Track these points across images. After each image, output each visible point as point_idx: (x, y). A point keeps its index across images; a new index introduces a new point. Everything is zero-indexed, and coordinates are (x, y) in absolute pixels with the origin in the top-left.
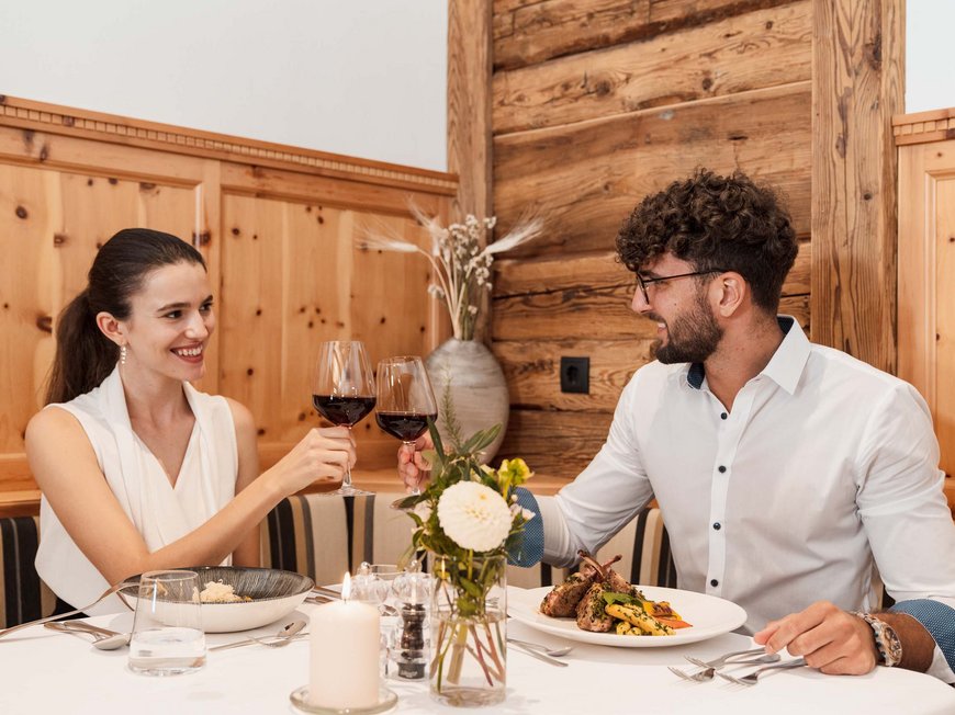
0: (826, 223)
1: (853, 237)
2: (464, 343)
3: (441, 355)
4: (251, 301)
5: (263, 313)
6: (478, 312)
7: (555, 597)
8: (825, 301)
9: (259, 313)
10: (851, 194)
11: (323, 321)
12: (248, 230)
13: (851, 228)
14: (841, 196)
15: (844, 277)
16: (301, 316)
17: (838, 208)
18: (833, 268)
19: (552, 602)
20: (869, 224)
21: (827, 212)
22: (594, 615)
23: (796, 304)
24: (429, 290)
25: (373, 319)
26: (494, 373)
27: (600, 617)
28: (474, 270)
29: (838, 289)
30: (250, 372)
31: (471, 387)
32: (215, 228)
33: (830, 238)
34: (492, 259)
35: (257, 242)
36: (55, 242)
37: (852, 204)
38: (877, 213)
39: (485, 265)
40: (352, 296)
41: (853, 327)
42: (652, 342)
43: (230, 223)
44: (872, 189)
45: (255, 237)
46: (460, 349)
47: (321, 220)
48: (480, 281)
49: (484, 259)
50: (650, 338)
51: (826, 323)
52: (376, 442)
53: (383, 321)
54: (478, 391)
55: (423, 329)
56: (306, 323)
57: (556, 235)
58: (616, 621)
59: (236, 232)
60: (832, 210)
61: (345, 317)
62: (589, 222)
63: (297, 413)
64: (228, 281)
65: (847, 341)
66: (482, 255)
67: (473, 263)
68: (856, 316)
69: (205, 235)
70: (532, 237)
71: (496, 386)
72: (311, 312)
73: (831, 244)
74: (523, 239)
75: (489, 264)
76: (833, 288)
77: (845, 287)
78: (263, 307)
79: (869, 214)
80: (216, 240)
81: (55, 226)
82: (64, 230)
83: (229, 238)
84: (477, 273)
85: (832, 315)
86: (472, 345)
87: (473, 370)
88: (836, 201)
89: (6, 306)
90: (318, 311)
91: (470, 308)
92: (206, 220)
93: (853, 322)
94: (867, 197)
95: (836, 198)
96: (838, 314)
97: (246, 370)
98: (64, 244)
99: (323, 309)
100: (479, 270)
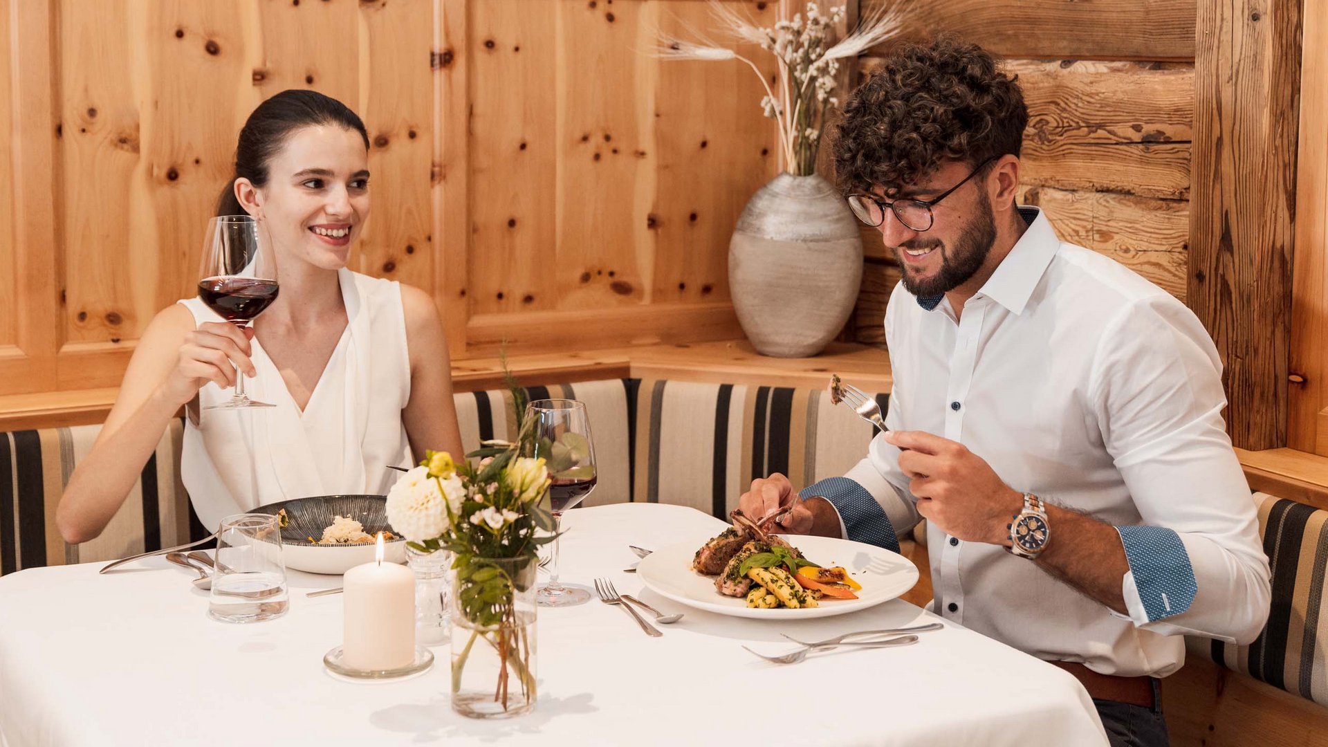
0: (1210, 48)
1: (1238, 72)
2: (799, 179)
3: (767, 197)
4: (512, 132)
5: (528, 147)
6: (819, 137)
7: (707, 553)
8: (1205, 156)
9: (523, 146)
10: (1238, 13)
11: (615, 151)
12: (506, 39)
13: (1236, 59)
14: (1227, 14)
15: (1227, 124)
16: (583, 146)
17: (1224, 30)
18: (1215, 112)
19: (703, 558)
20: (1255, 56)
21: (1212, 33)
22: (728, 577)
23: (1181, 155)
24: (763, 104)
25: (689, 142)
26: (838, 220)
27: (734, 580)
28: (813, 79)
29: (1220, 139)
30: (512, 223)
31: (805, 240)
32: (459, 43)
33: (1214, 72)
34: (837, 65)
35: (520, 55)
36: (254, 80)
37: (1238, 25)
38: (1264, 41)
39: (828, 73)
40: (658, 115)
41: (1233, 194)
42: (1029, 187)
43: (481, 34)
44: (1261, 9)
45: (517, 49)
46: (793, 188)
47: (610, 18)
48: (821, 95)
49: (827, 64)
50: (1027, 184)
51: (1206, 186)
52: (691, 306)
53: (704, 144)
54: (811, 245)
55: (765, 152)
56: (591, 155)
57: (928, 29)
58: (754, 586)
59: (490, 44)
60: (1217, 31)
61: (647, 143)
62: (963, 15)
63: (579, 272)
64: (479, 109)
65: (1227, 212)
66: (824, 59)
67: (812, 70)
68: (1237, 181)
69: (445, 54)
70: (886, 36)
71: (844, 237)
72: (596, 140)
73: (1214, 77)
74: (873, 40)
75: (833, 72)
76: (1214, 140)
77: (1226, 139)
78: (529, 139)
79: (1256, 41)
80: (460, 61)
81: (253, 60)
82: (264, 64)
83: (480, 54)
84: (817, 84)
85: (1212, 177)
86: (810, 181)
87: (808, 217)
88: (1222, 20)
89: (197, 162)
90: (608, 138)
91: (808, 131)
92: (447, 34)
93: (1233, 188)
94: (1255, 18)
95: (1222, 15)
96: (1218, 175)
97: (507, 221)
98: (266, 81)
99: (613, 134)
100: (820, 80)
